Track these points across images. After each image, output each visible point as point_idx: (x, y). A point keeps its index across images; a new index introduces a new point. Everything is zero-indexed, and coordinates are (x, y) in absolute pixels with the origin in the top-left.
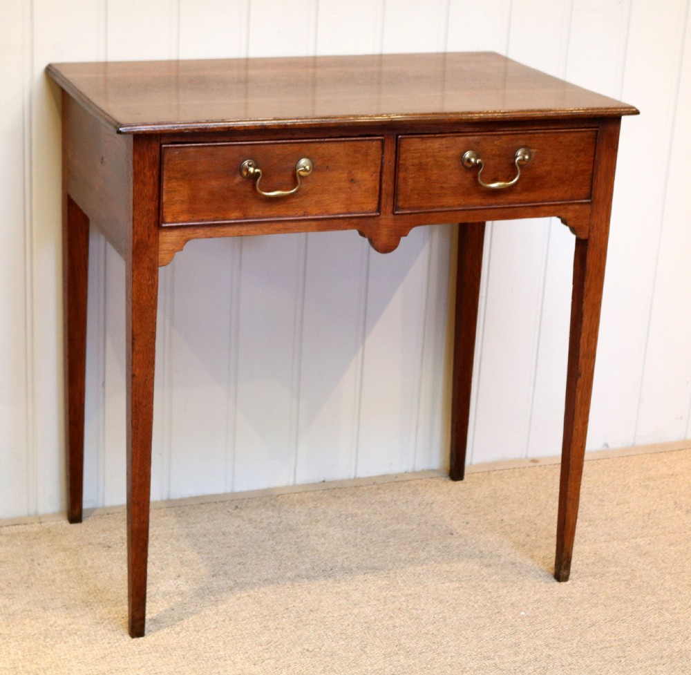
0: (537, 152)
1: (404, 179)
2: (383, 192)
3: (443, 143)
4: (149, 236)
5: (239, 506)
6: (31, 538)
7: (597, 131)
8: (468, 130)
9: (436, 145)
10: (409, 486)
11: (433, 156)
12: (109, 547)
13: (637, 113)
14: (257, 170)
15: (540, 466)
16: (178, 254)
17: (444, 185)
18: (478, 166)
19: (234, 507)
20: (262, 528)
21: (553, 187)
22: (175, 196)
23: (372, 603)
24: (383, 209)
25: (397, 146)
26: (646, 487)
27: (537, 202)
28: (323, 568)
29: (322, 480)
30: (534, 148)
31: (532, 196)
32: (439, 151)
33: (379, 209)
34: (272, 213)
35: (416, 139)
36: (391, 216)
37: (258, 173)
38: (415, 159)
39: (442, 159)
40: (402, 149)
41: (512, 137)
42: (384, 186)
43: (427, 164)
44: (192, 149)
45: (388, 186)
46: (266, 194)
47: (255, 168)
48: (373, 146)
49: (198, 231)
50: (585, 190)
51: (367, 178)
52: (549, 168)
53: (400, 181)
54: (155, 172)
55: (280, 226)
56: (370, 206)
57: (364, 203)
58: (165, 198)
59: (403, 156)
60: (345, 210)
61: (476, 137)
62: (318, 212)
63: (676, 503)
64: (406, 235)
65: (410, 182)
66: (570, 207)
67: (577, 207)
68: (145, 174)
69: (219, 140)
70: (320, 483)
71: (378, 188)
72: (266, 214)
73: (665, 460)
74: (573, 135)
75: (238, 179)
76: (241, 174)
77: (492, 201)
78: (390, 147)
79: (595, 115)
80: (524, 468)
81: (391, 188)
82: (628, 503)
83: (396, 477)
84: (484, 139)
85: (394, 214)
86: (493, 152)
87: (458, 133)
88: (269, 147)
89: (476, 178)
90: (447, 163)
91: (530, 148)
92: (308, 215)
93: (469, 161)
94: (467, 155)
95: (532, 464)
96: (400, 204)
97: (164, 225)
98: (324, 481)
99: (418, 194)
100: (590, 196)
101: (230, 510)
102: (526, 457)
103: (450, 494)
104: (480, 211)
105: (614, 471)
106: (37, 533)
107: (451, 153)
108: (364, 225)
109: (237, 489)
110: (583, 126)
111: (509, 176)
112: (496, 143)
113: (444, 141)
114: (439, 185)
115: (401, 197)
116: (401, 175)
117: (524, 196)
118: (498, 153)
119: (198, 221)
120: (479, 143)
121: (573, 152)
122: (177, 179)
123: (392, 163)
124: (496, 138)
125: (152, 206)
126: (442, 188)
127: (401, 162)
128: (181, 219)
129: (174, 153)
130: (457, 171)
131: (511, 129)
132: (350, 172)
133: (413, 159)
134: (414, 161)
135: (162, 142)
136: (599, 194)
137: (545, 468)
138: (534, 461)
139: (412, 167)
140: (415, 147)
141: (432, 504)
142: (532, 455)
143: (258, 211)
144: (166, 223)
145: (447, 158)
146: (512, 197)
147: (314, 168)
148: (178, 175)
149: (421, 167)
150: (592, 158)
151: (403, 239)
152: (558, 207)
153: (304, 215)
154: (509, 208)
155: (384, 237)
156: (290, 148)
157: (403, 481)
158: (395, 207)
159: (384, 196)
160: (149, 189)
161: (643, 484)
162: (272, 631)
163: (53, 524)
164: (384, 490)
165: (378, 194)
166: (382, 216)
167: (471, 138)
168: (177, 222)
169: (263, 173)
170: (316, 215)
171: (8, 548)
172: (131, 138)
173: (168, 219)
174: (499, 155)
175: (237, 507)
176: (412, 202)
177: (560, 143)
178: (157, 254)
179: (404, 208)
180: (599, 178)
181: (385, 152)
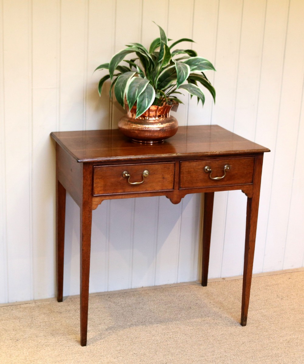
1: (183, 177)
2: (175, 182)
4: (89, 199)
5: (110, 297)
6: (32, 309)
7: (254, 158)
8: (206, 158)
9: (194, 164)
10: (175, 289)
11: (193, 168)
12: (61, 313)
13: (269, 151)
14: (128, 175)
15: (226, 281)
16: (99, 206)
17: (198, 179)
18: (210, 172)
19: (108, 297)
20: (119, 305)
21: (238, 179)
22: (99, 185)
23: (159, 335)
24: (175, 188)
25: (180, 165)
26: (266, 289)
27: (232, 184)
28: (141, 321)
29: (142, 286)
30: (231, 165)
31: (231, 182)
32: (196, 167)
33: (173, 188)
34: (134, 190)
35: (187, 162)
36: (178, 191)
37: (129, 176)
39: (197, 169)
40: (182, 166)
41: (223, 161)
42: (175, 180)
43: (191, 171)
44: (104, 168)
45: (177, 180)
46: (132, 183)
47: (128, 174)
48: (171, 165)
49: (106, 197)
50: (250, 180)
51: (169, 177)
52: (236, 172)
53: (181, 177)
54: (91, 176)
55: (137, 195)
56: (170, 187)
57: (168, 186)
58: (95, 185)
59: (182, 169)
60: (161, 189)
61: (209, 161)
62: (151, 190)
63: (277, 295)
64: (183, 197)
65: (185, 178)
66: (245, 186)
67: (247, 186)
68: (87, 176)
69: (114, 164)
70: (141, 288)
71: (173, 181)
72: (132, 190)
73: (274, 278)
75: (122, 178)
76: (123, 176)
77: (215, 184)
78: (177, 165)
79: (254, 152)
80: (220, 281)
82: (259, 295)
83: (170, 285)
84: (212, 162)
85: (179, 190)
86: (216, 166)
87: (202, 160)
88: (133, 166)
89: (209, 176)
90: (198, 170)
91: (230, 165)
92: (147, 191)
93: (207, 170)
94: (206, 167)
95: (223, 280)
96: (181, 186)
97: (94, 195)
98: (143, 287)
99: (188, 182)
100: (252, 182)
101: (107, 298)
102: (221, 278)
103: (190, 292)
104: (211, 188)
105: (254, 283)
106: (34, 307)
107: (200, 167)
108: (168, 194)
109: (109, 290)
110: (250, 156)
111: (222, 175)
112: (216, 163)
113: (197, 163)
114: (196, 179)
115: (181, 183)
116: (181, 175)
117: (228, 182)
118: (218, 167)
119: (107, 194)
120: (210, 163)
121: (246, 166)
122: (99, 179)
123: (178, 171)
124: (217, 161)
125: (90, 188)
126: (197, 180)
127: (181, 171)
128: (100, 193)
129: (98, 169)
130: (202, 174)
131: (222, 158)
132: (163, 175)
133: (186, 169)
134: (186, 170)
135: (94, 165)
136: (256, 181)
137: (228, 282)
138: (224, 279)
139: (186, 173)
140: (186, 165)
141: (184, 296)
142: (223, 276)
143: (129, 190)
144: (95, 194)
145: (198, 169)
146: (223, 183)
147: (149, 174)
148: (99, 177)
149: (189, 172)
150: (253, 168)
151: (182, 199)
152: (240, 186)
153: (146, 191)
154: (222, 187)
155: (175, 199)
156: (140, 167)
157: (173, 287)
158: (179, 187)
159: (175, 184)
160: (89, 182)
161: (265, 288)
162: (121, 346)
163: (40, 303)
164: (165, 291)
165: (173, 182)
166: (175, 191)
167: (207, 161)
168: (99, 194)
169: (131, 176)
170: (150, 191)
171: (23, 313)
172: (82, 163)
173: (96, 193)
174: (218, 168)
175: (109, 297)
176: (186, 185)
177: (241, 163)
178: (92, 206)
179: (183, 188)
180: (256, 175)
181: (176, 167)
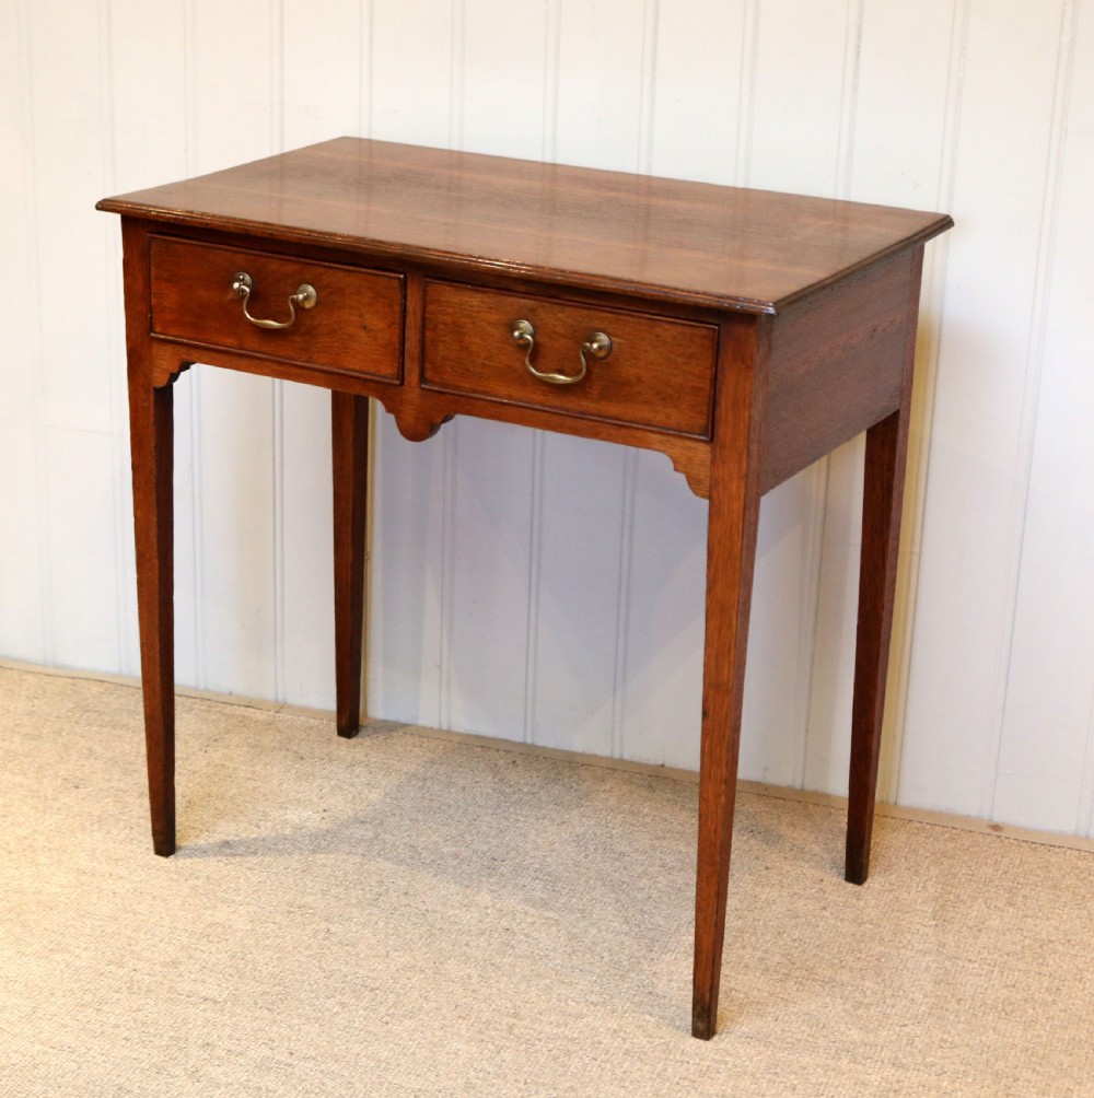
0: (620, 343)
1: (435, 341)
2: (407, 353)
3: (485, 300)
4: (142, 345)
7: (717, 331)
9: (474, 301)
11: (471, 316)
14: (243, 287)
17: (486, 362)
21: (647, 402)
22: (164, 300)
24: (407, 377)
25: (425, 293)
27: (623, 420)
30: (617, 337)
31: (614, 408)
32: (479, 312)
33: (401, 376)
35: (448, 288)
36: (417, 390)
37: (245, 291)
38: (446, 314)
39: (483, 324)
40: (431, 298)
41: (584, 313)
42: (407, 345)
43: (462, 326)
44: (177, 245)
45: (412, 345)
46: (255, 320)
47: (240, 284)
48: (388, 285)
49: (193, 352)
50: (702, 421)
51: (383, 329)
52: (640, 372)
53: (427, 341)
54: (144, 267)
56: (387, 368)
57: (380, 363)
58: (154, 301)
60: (357, 367)
61: (531, 302)
62: (326, 361)
65: (441, 347)
66: (677, 441)
67: (690, 444)
68: (134, 265)
71: (398, 345)
72: (264, 349)
74: (680, 329)
75: (229, 295)
77: (556, 401)
78: (415, 292)
81: (416, 351)
84: (542, 307)
85: (421, 387)
86: (557, 329)
87: (507, 292)
88: (264, 261)
90: (490, 330)
91: (609, 335)
92: (312, 362)
93: (521, 335)
94: (520, 326)
96: (428, 374)
97: (154, 335)
99: (452, 367)
100: (709, 432)
104: (539, 413)
107: (494, 317)
110: (695, 318)
112: (559, 317)
113: (486, 298)
114: (480, 361)
115: (430, 366)
116: (428, 334)
117: (602, 406)
118: (563, 332)
120: (534, 310)
121: (678, 355)
122: (166, 280)
123: (419, 315)
124: (560, 310)
125: (143, 308)
126: (484, 366)
127: (430, 316)
128: (170, 331)
129: (160, 245)
130: (505, 347)
131: (582, 300)
132: (361, 316)
133: (444, 315)
134: (446, 317)
135: (149, 229)
136: (724, 430)
139: (441, 326)
140: (446, 298)
144: (155, 332)
145: (489, 323)
147: (321, 301)
148: (166, 276)
149: (455, 329)
150: (711, 372)
152: (657, 437)
153: (308, 362)
155: (409, 420)
156: (290, 268)
158: (422, 379)
159: (407, 359)
165: (398, 354)
166: (406, 387)
167: (522, 301)
168: (166, 335)
170: (322, 365)
173: (158, 329)
174: (564, 337)
176: (445, 377)
177: (657, 336)
178: (152, 370)
179: (433, 383)
180: (723, 406)
181: (409, 298)
